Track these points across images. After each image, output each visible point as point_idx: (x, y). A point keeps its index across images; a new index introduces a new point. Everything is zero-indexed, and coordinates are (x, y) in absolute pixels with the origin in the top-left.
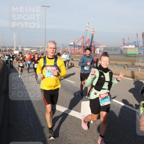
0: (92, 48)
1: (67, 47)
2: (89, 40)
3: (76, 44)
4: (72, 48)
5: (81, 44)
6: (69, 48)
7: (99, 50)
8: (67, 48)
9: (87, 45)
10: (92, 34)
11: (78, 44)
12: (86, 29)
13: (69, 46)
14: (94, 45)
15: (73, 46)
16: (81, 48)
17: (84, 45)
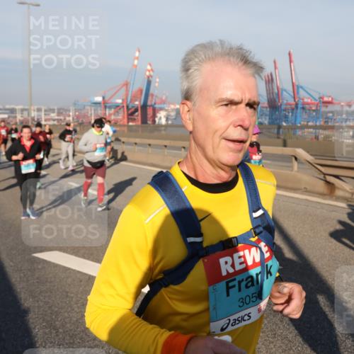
0: (148, 110)
1: (86, 108)
2: (141, 91)
3: (109, 99)
4: (100, 111)
5: (120, 101)
7: (165, 116)
8: (88, 109)
9: (137, 103)
10: (148, 77)
11: (113, 100)
12: (134, 65)
13: (90, 106)
14: (153, 103)
15: (102, 105)
16: (122, 109)
17: (128, 102)
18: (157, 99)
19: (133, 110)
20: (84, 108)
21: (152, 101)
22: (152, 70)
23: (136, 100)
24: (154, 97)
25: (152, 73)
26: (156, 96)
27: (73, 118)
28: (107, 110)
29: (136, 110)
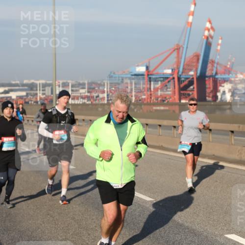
0: (207, 83)
1: (125, 81)
2: (198, 56)
3: (154, 70)
4: (143, 85)
5: (169, 71)
6: (131, 83)
7: (230, 90)
8: (127, 83)
9: (192, 73)
10: (207, 38)
11: (159, 71)
12: (188, 23)
13: (130, 78)
14: (214, 72)
15: (146, 76)
16: (172, 82)
17: (180, 73)
18: (219, 68)
19: (186, 82)
20: (122, 82)
21: (212, 70)
22: (212, 28)
23: (191, 70)
24: (215, 65)
25: (212, 32)
26: (218, 64)
27: (108, 95)
28: (152, 83)
29: (191, 83)
